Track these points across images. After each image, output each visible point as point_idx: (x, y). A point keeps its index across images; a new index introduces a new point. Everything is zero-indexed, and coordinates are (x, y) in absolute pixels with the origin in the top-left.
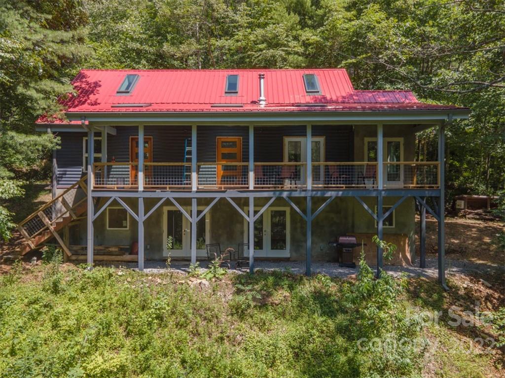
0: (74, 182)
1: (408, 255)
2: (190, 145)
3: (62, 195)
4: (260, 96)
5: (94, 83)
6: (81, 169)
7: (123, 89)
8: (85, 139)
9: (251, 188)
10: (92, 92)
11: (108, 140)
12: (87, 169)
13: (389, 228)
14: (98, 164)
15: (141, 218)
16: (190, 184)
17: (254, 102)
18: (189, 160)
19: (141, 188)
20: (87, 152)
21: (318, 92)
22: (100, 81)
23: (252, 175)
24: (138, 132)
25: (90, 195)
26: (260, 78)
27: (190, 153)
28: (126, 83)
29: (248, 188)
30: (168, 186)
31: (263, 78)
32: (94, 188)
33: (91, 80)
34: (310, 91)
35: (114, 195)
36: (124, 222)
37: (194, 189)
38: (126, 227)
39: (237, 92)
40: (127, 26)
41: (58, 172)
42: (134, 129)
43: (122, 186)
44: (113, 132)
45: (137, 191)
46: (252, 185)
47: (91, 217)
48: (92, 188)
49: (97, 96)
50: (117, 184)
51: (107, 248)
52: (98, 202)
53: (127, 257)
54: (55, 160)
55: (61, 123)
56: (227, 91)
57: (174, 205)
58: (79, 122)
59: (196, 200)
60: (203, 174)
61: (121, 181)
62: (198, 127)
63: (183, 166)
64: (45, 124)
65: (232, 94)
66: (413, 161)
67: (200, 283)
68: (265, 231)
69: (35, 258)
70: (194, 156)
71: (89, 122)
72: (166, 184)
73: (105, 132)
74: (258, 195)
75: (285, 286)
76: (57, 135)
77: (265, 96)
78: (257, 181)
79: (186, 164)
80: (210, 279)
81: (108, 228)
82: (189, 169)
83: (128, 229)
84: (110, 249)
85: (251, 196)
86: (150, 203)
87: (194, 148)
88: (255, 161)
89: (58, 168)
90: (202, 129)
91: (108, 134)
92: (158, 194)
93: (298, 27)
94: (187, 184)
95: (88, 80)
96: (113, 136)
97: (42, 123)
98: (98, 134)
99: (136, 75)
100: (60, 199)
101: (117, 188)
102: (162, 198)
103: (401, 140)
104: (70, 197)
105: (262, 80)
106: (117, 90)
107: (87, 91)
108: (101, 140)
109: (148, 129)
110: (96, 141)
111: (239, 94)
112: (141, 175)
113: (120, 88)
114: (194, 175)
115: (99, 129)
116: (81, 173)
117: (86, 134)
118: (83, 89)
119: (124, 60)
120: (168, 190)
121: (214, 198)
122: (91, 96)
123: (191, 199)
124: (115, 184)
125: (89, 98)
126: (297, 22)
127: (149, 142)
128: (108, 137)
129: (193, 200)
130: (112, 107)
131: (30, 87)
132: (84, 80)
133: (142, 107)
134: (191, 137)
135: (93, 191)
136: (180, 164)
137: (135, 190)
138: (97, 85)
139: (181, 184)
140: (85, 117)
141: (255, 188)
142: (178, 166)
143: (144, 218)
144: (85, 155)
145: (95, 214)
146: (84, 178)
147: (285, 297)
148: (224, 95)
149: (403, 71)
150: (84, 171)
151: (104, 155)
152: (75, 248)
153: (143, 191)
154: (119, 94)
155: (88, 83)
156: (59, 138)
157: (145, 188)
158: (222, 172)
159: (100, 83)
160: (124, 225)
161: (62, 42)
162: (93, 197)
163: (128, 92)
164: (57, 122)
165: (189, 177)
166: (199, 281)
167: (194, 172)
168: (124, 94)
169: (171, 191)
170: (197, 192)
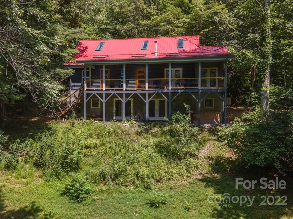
0: (78, 89)
1: (219, 120)
2: (123, 72)
3: (74, 93)
4: (155, 51)
5: (86, 47)
6: (81, 83)
7: (98, 49)
8: (82, 71)
9: (147, 89)
10: (85, 51)
11: (92, 71)
12: (83, 83)
13: (211, 108)
14: (88, 80)
15: (104, 101)
16: (123, 88)
17: (153, 53)
18: (123, 78)
19: (104, 89)
20: (83, 76)
21: (183, 48)
22: (88, 46)
23: (147, 84)
24: (103, 68)
25: (85, 92)
26: (155, 43)
27: (123, 75)
28: (99, 46)
29: (145, 89)
30: (114, 89)
31: (157, 43)
32: (86, 89)
33: (84, 46)
34: (179, 47)
35: (94, 92)
36: (98, 105)
37: (124, 89)
38: (99, 107)
39: (146, 49)
40: (100, 17)
41: (72, 85)
42: (101, 67)
43: (97, 89)
44: (94, 68)
45: (103, 91)
46: (147, 88)
47: (85, 101)
48: (86, 90)
49: (87, 53)
50: (95, 88)
51: (91, 115)
52: (88, 95)
53: (99, 118)
54: (71, 80)
55: (73, 64)
56: (143, 48)
57: (118, 98)
58: (81, 64)
59: (125, 94)
60: (130, 85)
61: (96, 87)
62: (126, 65)
63: (120, 81)
64: (67, 65)
65: (144, 50)
66: (222, 77)
67: (125, 125)
68: (156, 109)
69: (64, 118)
70: (124, 77)
71: (85, 64)
72: (114, 88)
73: (91, 68)
74: (149, 92)
75: (158, 127)
76: (74, 70)
77: (157, 51)
78: (149, 86)
79: (121, 80)
80: (130, 124)
81: (91, 107)
82: (122, 82)
83: (99, 108)
84: (92, 115)
85: (147, 92)
86: (107, 95)
87: (124, 74)
88: (148, 78)
89: (72, 83)
90: (128, 66)
91: (92, 68)
92: (110, 92)
93: (182, 13)
94: (122, 88)
95: (83, 46)
96: (94, 69)
97: (66, 65)
98: (88, 69)
99: (103, 42)
100: (73, 95)
101: (95, 89)
102: (112, 93)
103: (217, 68)
104: (77, 94)
105: (156, 44)
106: (95, 50)
107: (83, 51)
108: (89, 71)
109: (107, 66)
110: (87, 71)
111: (147, 50)
112: (104, 85)
113: (97, 48)
114: (124, 85)
115: (88, 66)
116: (81, 85)
117: (83, 69)
118: (81, 50)
119: (99, 33)
120: (114, 90)
121: (132, 93)
122: (84, 53)
123: (123, 93)
124: (94, 88)
125: (83, 54)
126: (181, 11)
127: (108, 72)
128: (92, 70)
129: (124, 94)
130: (93, 58)
131: (63, 52)
132: (81, 46)
133: (104, 57)
134: (123, 69)
135: (86, 91)
136: (119, 80)
137: (102, 90)
138: (87, 48)
139: (119, 88)
140: (83, 62)
141: (148, 89)
142: (118, 81)
143: (105, 101)
144: (83, 77)
145: (87, 99)
146: (83, 86)
147: (157, 130)
148: (141, 50)
149: (233, 34)
150: (82, 84)
151: (90, 77)
152: (79, 114)
153: (105, 91)
154: (96, 51)
155: (83, 48)
156: (74, 71)
157: (105, 89)
158: (138, 84)
159: (88, 47)
160: (98, 106)
161: (75, 33)
162: (86, 93)
163: (100, 50)
164: (72, 64)
165: (122, 85)
166: (125, 124)
167: (124, 83)
168: (98, 51)
169: (116, 91)
170: (125, 91)
